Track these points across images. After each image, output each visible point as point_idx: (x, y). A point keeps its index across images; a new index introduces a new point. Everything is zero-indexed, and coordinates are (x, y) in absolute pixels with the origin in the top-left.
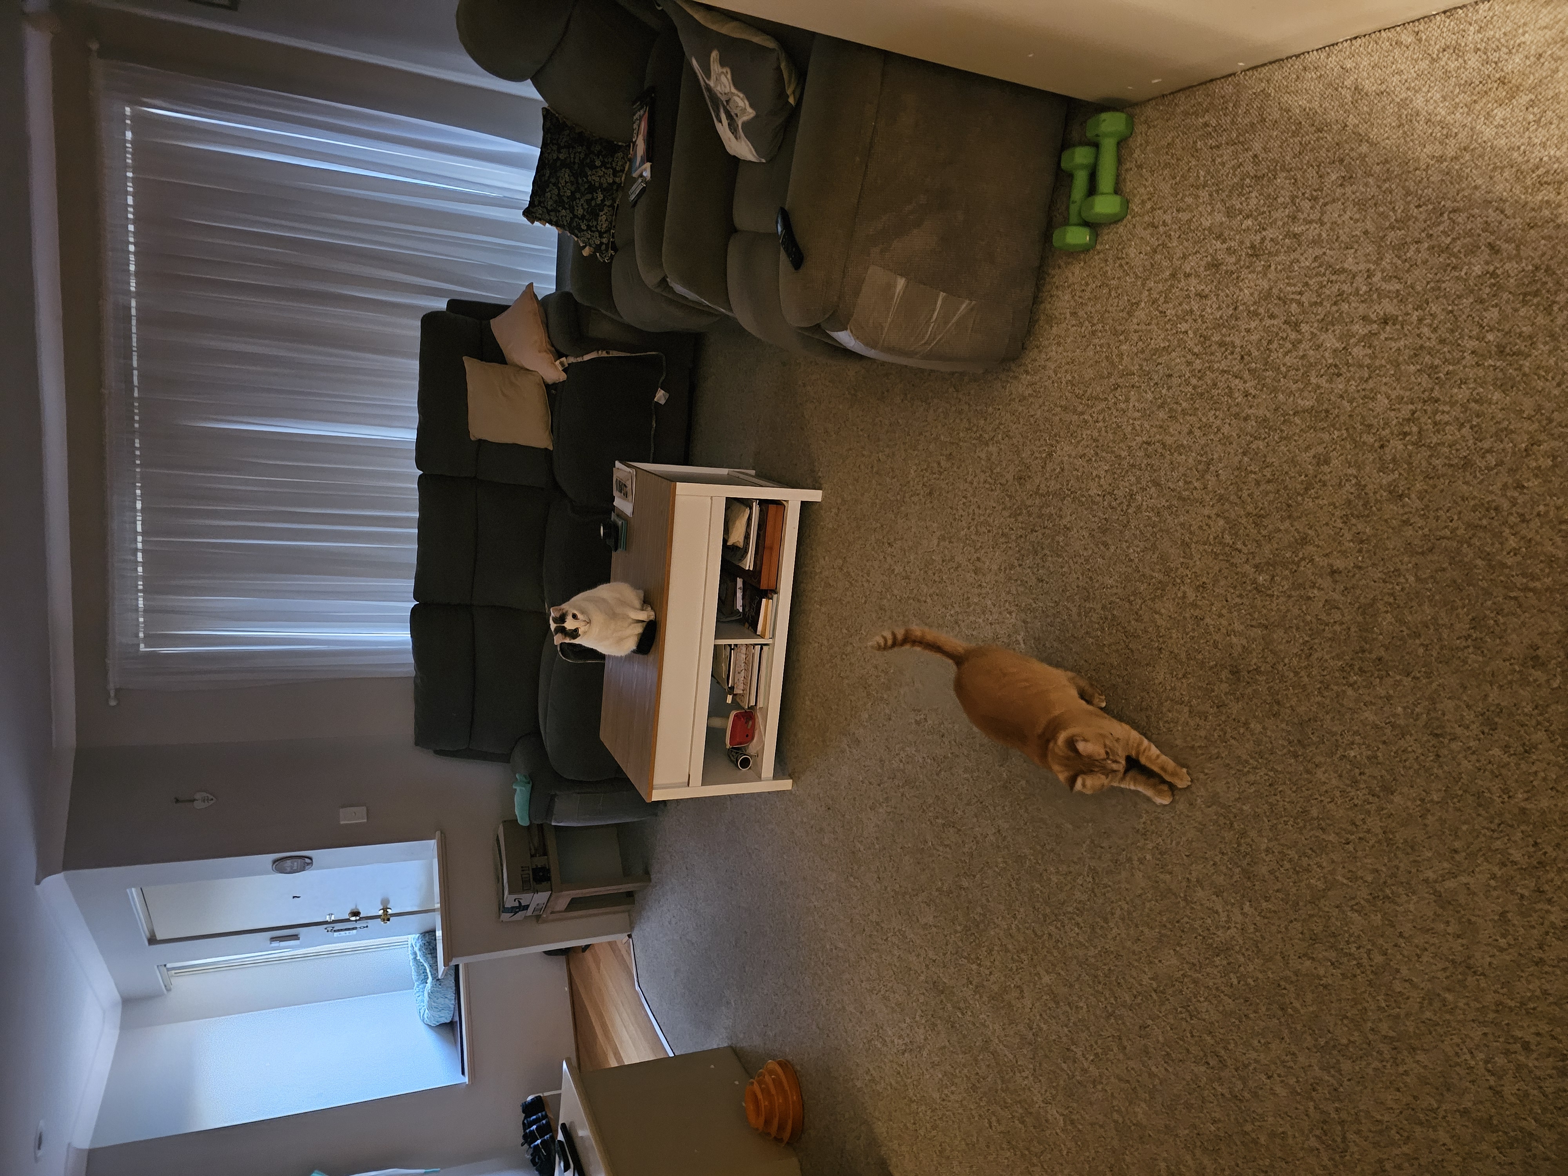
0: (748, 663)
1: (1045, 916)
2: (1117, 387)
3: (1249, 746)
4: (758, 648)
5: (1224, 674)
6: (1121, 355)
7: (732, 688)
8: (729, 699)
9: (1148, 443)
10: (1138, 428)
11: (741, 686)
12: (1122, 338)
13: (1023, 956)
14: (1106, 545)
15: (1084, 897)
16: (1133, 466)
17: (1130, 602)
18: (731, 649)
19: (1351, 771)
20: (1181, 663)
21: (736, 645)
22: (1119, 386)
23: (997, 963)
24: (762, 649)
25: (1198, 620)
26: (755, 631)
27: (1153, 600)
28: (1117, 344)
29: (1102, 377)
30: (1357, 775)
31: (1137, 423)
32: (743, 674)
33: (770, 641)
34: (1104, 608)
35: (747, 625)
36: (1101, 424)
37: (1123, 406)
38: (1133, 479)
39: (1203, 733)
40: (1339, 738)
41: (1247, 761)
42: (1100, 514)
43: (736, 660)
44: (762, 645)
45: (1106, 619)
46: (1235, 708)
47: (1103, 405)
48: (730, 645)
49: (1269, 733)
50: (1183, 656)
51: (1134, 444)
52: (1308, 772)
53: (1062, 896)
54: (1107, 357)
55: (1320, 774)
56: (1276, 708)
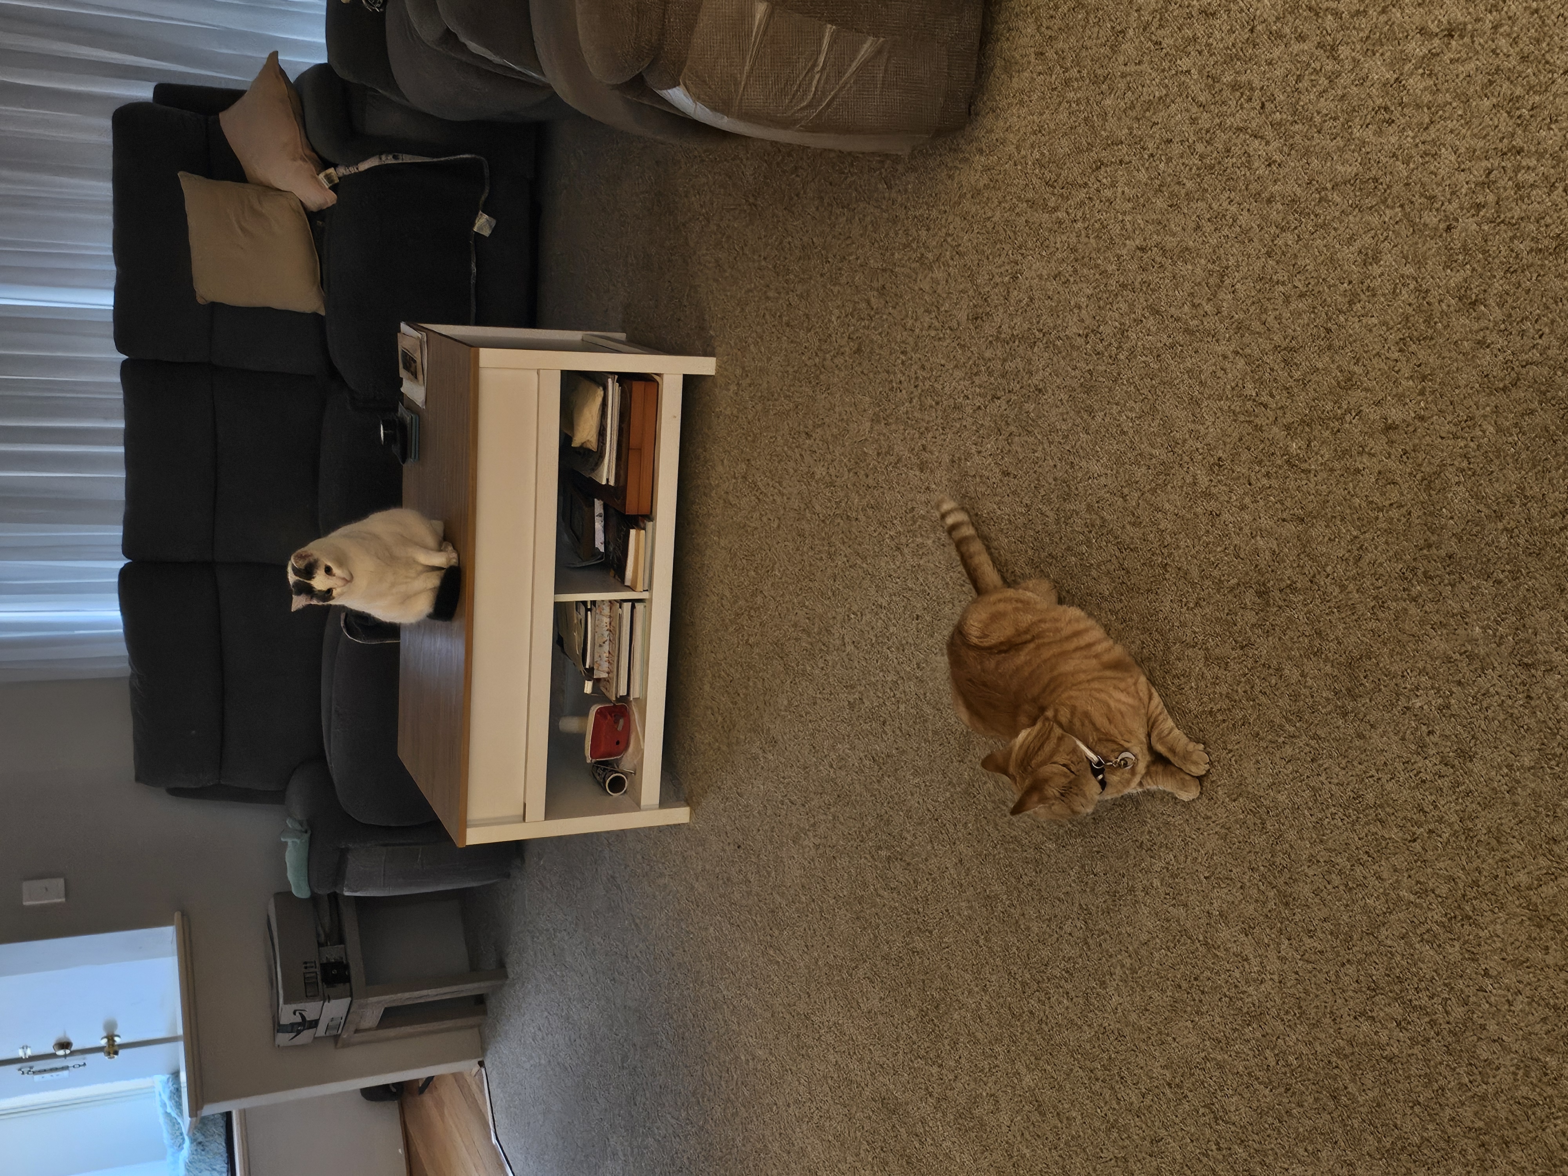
0: (614, 630)
1: (1024, 984)
2: (1100, 165)
4: (627, 606)
5: (1249, 596)
6: (1104, 116)
7: (591, 671)
8: (588, 687)
9: (1142, 249)
10: (1128, 226)
11: (605, 667)
12: (1104, 87)
13: (997, 1048)
14: (1091, 411)
15: (1073, 953)
16: (1124, 286)
17: (1124, 497)
18: (587, 610)
19: (1416, 729)
20: (1193, 584)
21: (594, 603)
22: (1102, 164)
23: (963, 1061)
24: (633, 607)
25: (1214, 515)
26: (623, 582)
27: (1153, 491)
28: (1099, 98)
29: (1080, 151)
31: (1128, 218)
32: (606, 648)
33: (645, 595)
34: (1089, 508)
35: (612, 573)
36: (1079, 225)
37: (1108, 193)
38: (1124, 307)
39: (1224, 689)
40: (1400, 681)
41: (1282, 728)
42: (1082, 364)
43: (595, 626)
44: (634, 602)
45: (1093, 526)
46: (1264, 647)
47: (1082, 194)
48: (584, 603)
49: (1310, 682)
50: (1196, 573)
51: (1124, 252)
53: (1045, 953)
54: (1086, 119)
55: (1376, 738)
56: (1317, 642)
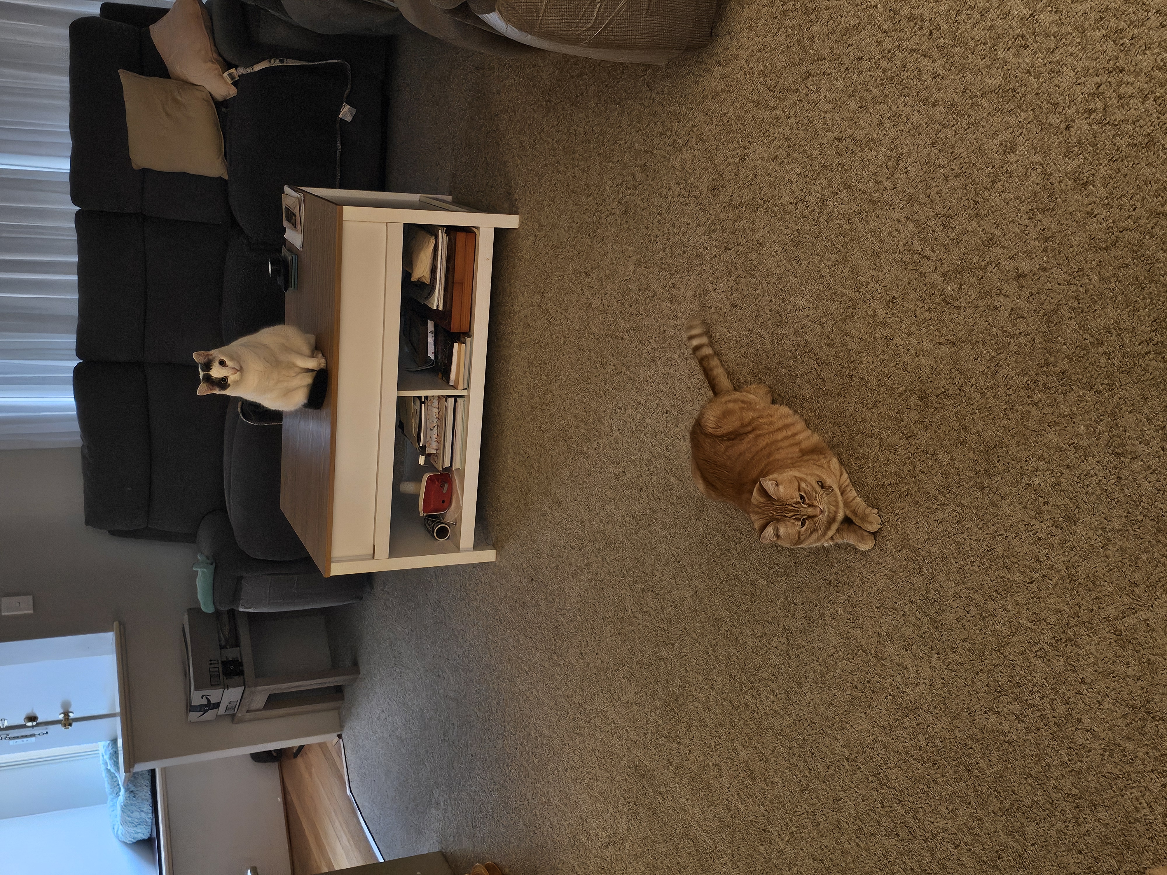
0: (441, 419)
2: (809, 75)
3: (938, 479)
4: (451, 401)
5: (914, 400)
6: (812, 39)
7: (424, 448)
8: (422, 460)
9: (839, 140)
10: (829, 122)
11: (434, 445)
12: (813, 16)
15: (778, 661)
16: (824, 167)
17: (821, 324)
18: (421, 403)
19: (1035, 500)
20: (872, 391)
21: (426, 397)
22: (810, 75)
23: (696, 740)
24: (456, 401)
25: (889, 339)
26: (448, 381)
27: (844, 321)
28: (808, 25)
29: (794, 65)
30: (1041, 505)
31: (828, 116)
32: (435, 431)
33: (464, 393)
34: (796, 332)
35: (439, 376)
36: (792, 121)
37: (814, 97)
38: (824, 182)
39: (893, 468)
40: (1023, 464)
41: (936, 498)
43: (427, 415)
44: (456, 397)
45: (799, 346)
46: (923, 437)
47: (795, 98)
48: (419, 398)
49: (957, 464)
50: (874, 382)
51: (825, 141)
52: (994, 505)
54: (798, 41)
55: (1005, 508)
56: (963, 434)
